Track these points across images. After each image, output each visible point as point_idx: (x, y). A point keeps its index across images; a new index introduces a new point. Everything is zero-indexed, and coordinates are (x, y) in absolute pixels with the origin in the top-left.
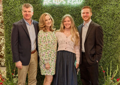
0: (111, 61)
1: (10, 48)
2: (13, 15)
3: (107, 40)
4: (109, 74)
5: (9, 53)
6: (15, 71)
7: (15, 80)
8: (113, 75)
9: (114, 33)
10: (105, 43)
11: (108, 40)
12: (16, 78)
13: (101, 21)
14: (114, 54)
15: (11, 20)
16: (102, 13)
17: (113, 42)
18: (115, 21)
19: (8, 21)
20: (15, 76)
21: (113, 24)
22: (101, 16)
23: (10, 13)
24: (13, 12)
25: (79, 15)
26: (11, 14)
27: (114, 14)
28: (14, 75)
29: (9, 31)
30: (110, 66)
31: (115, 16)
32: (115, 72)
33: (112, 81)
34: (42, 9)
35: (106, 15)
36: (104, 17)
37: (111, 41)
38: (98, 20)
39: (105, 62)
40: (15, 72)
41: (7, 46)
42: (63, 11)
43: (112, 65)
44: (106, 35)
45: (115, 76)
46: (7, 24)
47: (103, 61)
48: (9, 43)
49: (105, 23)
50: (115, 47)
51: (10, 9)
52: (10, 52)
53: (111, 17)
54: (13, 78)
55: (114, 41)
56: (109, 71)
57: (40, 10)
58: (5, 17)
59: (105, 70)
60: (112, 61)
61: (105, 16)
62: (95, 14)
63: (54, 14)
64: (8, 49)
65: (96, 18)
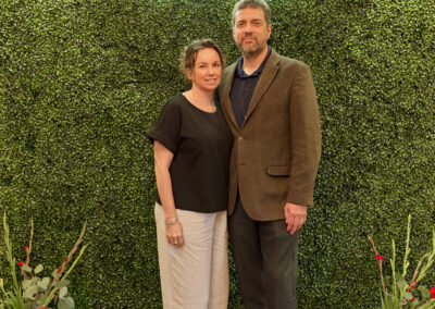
0: (410, 217)
1: (11, 163)
2: (23, 33)
3: (392, 134)
4: (399, 267)
5: (8, 182)
6: (29, 251)
7: (31, 288)
8: (416, 272)
9: (424, 105)
10: (386, 145)
11: (397, 134)
12: (35, 279)
13: (370, 56)
14: (421, 188)
15: (14, 50)
16: (375, 23)
17: (417, 142)
18: (424, 56)
19: (5, 54)
20: (29, 270)
21: (419, 68)
22: (369, 36)
23: (12, 23)
24: (23, 21)
25: (282, 34)
26: (15, 30)
27: (422, 27)
28: (26, 268)
29: (6, 93)
30: (405, 236)
31: (428, 37)
32: (426, 261)
33: (410, 296)
34: (135, 6)
35: (389, 31)
36: (381, 41)
37: (408, 136)
38: (357, 53)
39: (384, 219)
40: (32, 254)
42: (218, 18)
43: (412, 233)
44: (392, 114)
45: (422, 275)
47: (379, 217)
48: (8, 143)
49: (387, 67)
50: (425, 160)
51: (10, 10)
52: (12, 177)
53: (410, 41)
54: (20, 278)
55: (422, 136)
56: (400, 255)
57: (127, 13)
59: (386, 252)
60: (413, 216)
61: (384, 36)
62: (345, 29)
63: (184, 28)
64: (5, 166)
65: (348, 46)
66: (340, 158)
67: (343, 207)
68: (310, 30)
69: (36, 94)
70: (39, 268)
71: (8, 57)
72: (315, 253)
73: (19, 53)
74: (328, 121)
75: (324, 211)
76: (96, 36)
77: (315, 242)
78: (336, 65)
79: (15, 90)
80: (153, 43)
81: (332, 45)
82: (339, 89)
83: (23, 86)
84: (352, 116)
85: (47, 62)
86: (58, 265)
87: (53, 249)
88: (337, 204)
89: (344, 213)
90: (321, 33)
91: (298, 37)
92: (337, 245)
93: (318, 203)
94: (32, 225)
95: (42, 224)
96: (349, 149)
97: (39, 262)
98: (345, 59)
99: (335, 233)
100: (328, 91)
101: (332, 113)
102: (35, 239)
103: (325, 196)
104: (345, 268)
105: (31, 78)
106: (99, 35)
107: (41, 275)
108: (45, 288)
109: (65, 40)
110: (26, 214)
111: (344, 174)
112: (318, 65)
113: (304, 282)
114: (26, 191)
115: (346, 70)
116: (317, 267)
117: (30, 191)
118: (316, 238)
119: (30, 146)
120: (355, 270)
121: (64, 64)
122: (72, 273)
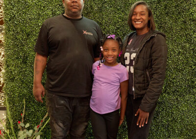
1: (14, 70)
2: (23, 3)
5: (13, 80)
6: (23, 116)
7: (23, 135)
12: (25, 130)
15: (18, 12)
20: (23, 125)
29: (13, 34)
40: (24, 118)
41: (8, 66)
46: (10, 20)
48: (13, 60)
52: (15, 78)
58: (6, 6)
62: (191, 3)
63: (106, 2)
64: (11, 72)
65: (192, 12)
66: (186, 71)
67: (187, 97)
68: (172, 4)
69: (28, 35)
70: (28, 125)
71: (15, 16)
72: (171, 121)
73: (20, 14)
74: (180, 52)
75: (177, 99)
76: (60, 5)
77: (172, 115)
78: (185, 22)
79: (18, 32)
80: (89, 9)
81: (183, 12)
82: (186, 35)
83: (22, 31)
84: (193, 49)
85: (34, 19)
86: (37, 124)
87: (35, 115)
88: (184, 96)
89: (188, 100)
90: (177, 6)
91: (165, 7)
92: (183, 117)
93: (174, 95)
94: (25, 102)
95: (30, 102)
96: (191, 66)
97: (27, 122)
98: (190, 19)
99: (182, 110)
100: (181, 36)
101: (183, 48)
102: (26, 110)
103: (178, 91)
104: (187, 129)
105: (26, 27)
106: (61, 5)
107: (28, 129)
108: (30, 135)
109: (44, 7)
110: (21, 97)
111: (188, 80)
112: (176, 22)
113: (165, 136)
114: (21, 85)
115: (190, 25)
116: (172, 128)
117: (24, 85)
118: (172, 113)
119: (25, 62)
120: (192, 131)
121: (43, 20)
122: (45, 128)
